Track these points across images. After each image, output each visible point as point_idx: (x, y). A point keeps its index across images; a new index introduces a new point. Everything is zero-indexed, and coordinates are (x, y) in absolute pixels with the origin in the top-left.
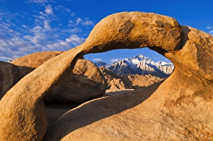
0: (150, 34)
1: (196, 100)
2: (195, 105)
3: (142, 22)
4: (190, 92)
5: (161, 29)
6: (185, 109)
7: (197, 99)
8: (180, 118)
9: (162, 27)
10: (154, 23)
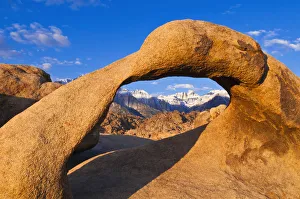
0: (232, 59)
1: (264, 154)
2: (265, 162)
3: (222, 39)
4: (256, 143)
5: (244, 52)
6: (255, 169)
7: (267, 153)
8: (253, 181)
9: (245, 49)
10: (235, 42)
